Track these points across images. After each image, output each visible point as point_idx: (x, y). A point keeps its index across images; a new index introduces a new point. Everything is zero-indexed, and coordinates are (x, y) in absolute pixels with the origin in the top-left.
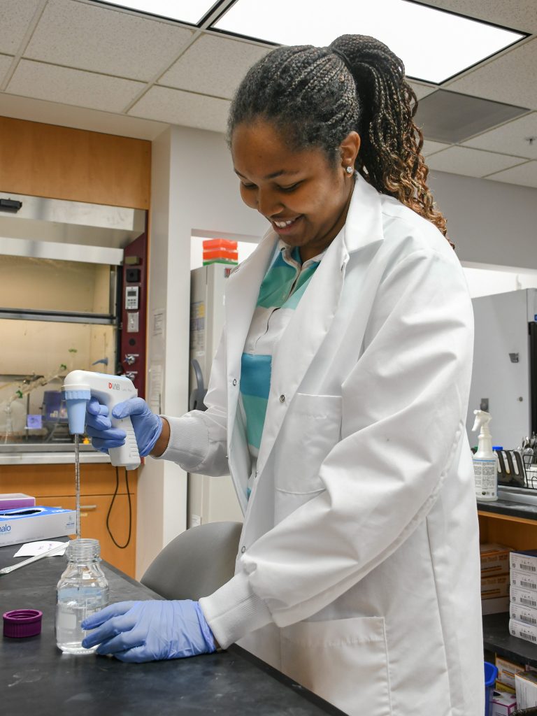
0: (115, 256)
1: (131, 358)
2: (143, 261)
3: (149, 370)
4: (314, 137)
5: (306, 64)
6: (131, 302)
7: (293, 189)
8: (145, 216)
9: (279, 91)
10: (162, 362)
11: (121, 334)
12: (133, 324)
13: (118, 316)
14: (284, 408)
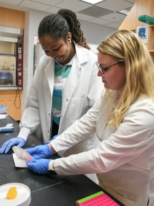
0: (16, 40)
1: (20, 65)
2: (22, 42)
3: (24, 68)
4: (60, 36)
5: (54, 18)
6: (20, 52)
7: (58, 49)
8: (23, 31)
9: (49, 27)
10: (27, 66)
11: (17, 59)
12: (20, 57)
13: (17, 55)
14: (68, 102)
